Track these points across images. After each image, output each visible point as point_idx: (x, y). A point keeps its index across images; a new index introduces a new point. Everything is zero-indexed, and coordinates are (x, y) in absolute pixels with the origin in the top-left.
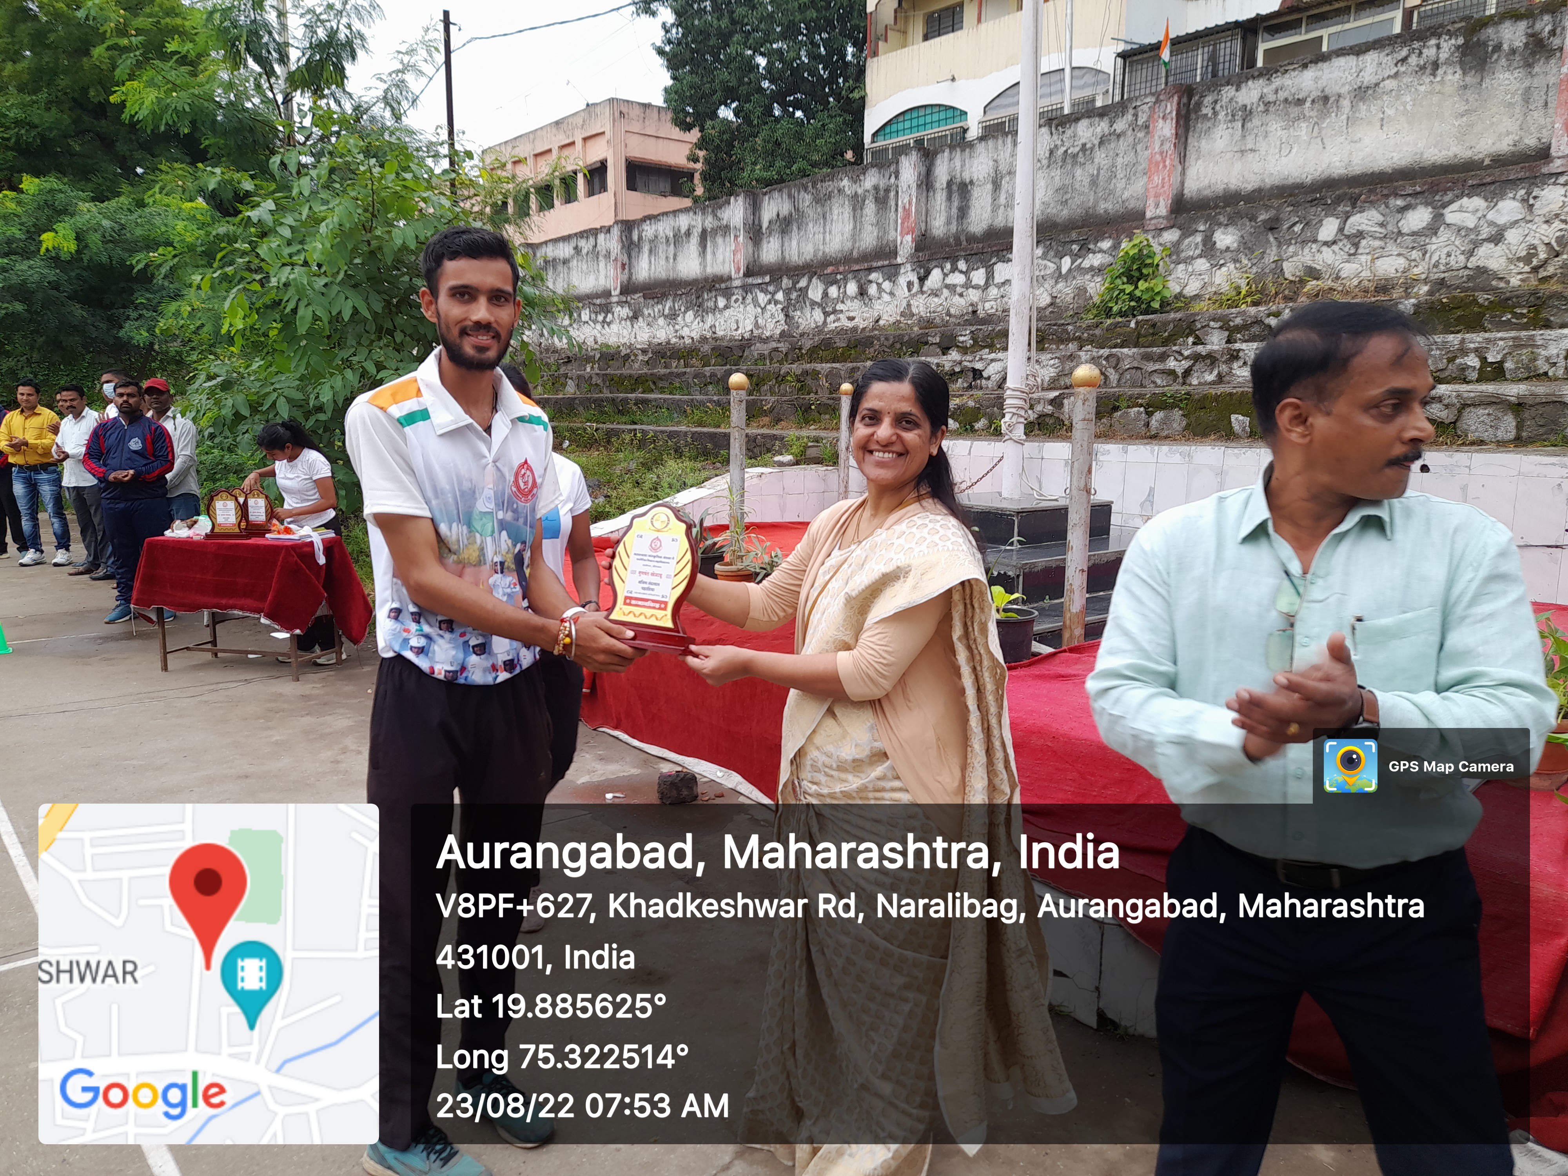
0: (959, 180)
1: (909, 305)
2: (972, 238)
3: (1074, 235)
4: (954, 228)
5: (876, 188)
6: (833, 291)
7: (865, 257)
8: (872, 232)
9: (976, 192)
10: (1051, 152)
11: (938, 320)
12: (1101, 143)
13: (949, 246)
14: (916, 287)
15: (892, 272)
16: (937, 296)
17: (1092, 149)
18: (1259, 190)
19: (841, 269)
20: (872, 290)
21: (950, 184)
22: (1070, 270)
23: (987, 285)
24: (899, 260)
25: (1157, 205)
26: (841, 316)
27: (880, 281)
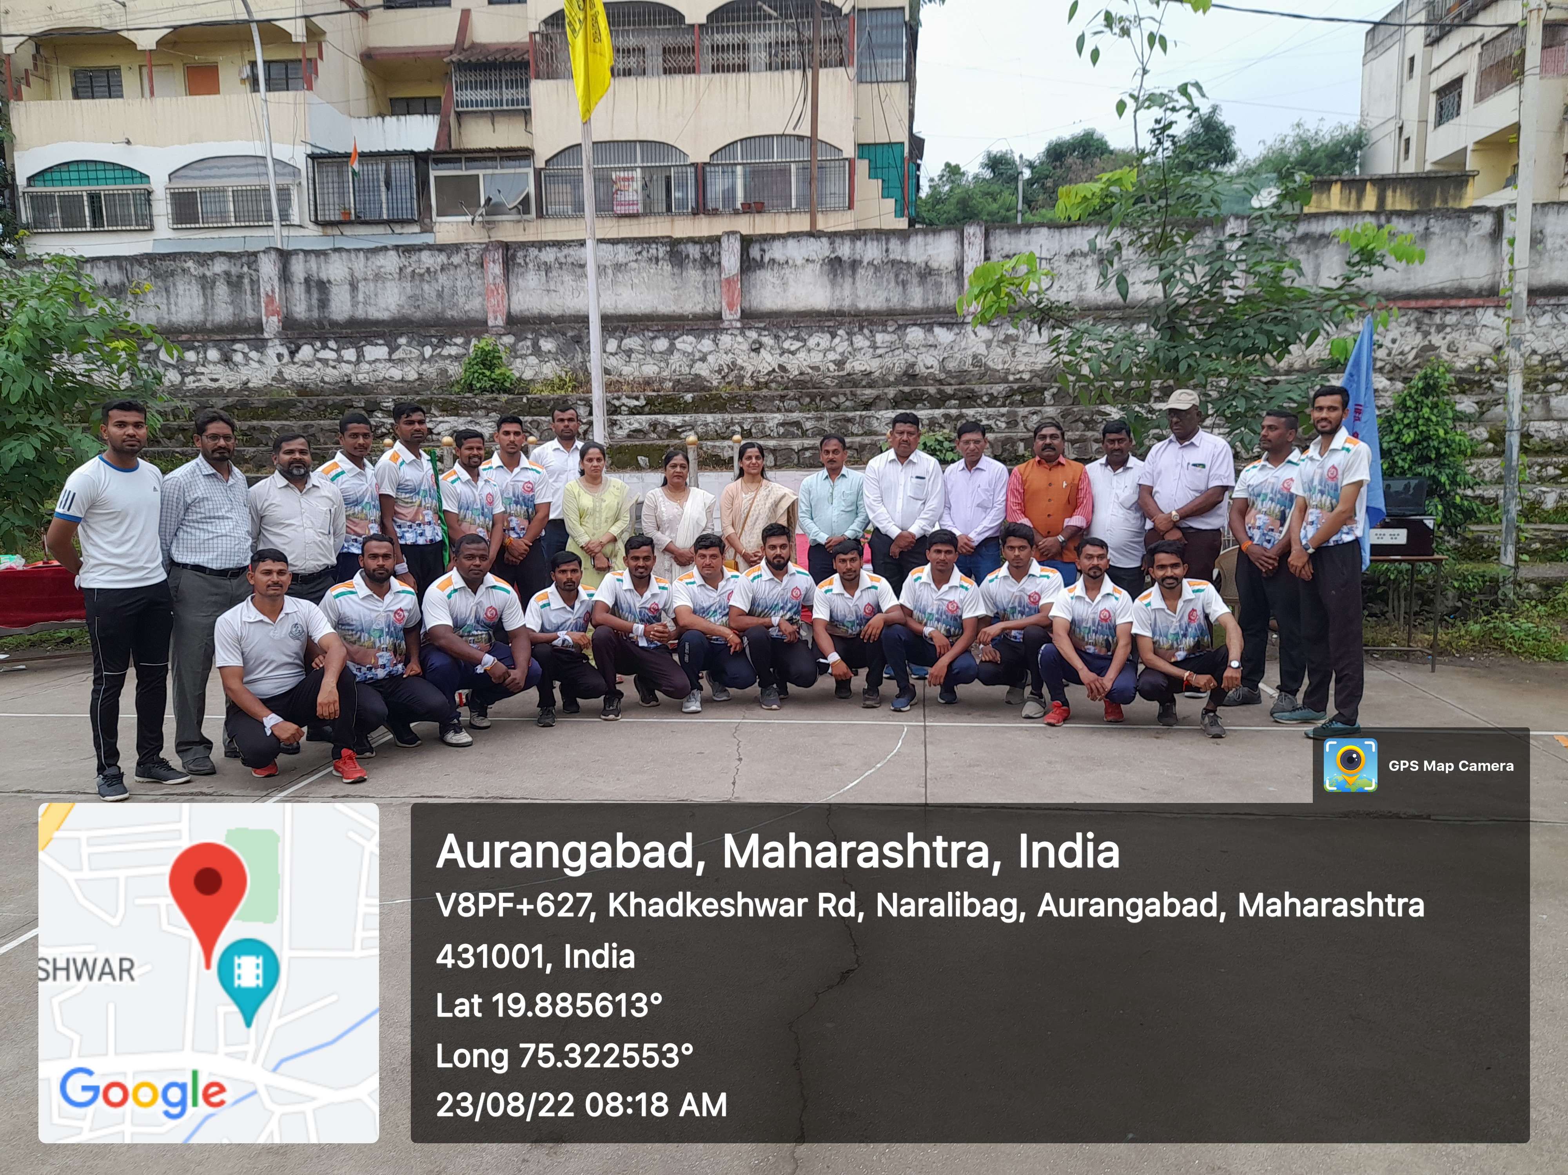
0: (316, 278)
1: (280, 373)
2: (334, 324)
3: (433, 332)
4: (315, 314)
5: (227, 274)
6: (191, 356)
7: (220, 329)
8: (227, 309)
9: (334, 290)
10: (401, 269)
11: (312, 386)
12: (442, 269)
13: (313, 327)
14: (286, 358)
15: (260, 345)
16: (309, 366)
17: (435, 273)
18: (562, 316)
19: (199, 337)
20: (238, 358)
21: (307, 281)
22: (432, 356)
23: (358, 361)
24: (266, 335)
25: (496, 319)
26: (202, 377)
27: (246, 350)
